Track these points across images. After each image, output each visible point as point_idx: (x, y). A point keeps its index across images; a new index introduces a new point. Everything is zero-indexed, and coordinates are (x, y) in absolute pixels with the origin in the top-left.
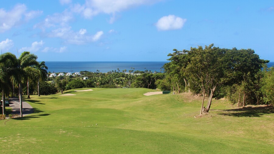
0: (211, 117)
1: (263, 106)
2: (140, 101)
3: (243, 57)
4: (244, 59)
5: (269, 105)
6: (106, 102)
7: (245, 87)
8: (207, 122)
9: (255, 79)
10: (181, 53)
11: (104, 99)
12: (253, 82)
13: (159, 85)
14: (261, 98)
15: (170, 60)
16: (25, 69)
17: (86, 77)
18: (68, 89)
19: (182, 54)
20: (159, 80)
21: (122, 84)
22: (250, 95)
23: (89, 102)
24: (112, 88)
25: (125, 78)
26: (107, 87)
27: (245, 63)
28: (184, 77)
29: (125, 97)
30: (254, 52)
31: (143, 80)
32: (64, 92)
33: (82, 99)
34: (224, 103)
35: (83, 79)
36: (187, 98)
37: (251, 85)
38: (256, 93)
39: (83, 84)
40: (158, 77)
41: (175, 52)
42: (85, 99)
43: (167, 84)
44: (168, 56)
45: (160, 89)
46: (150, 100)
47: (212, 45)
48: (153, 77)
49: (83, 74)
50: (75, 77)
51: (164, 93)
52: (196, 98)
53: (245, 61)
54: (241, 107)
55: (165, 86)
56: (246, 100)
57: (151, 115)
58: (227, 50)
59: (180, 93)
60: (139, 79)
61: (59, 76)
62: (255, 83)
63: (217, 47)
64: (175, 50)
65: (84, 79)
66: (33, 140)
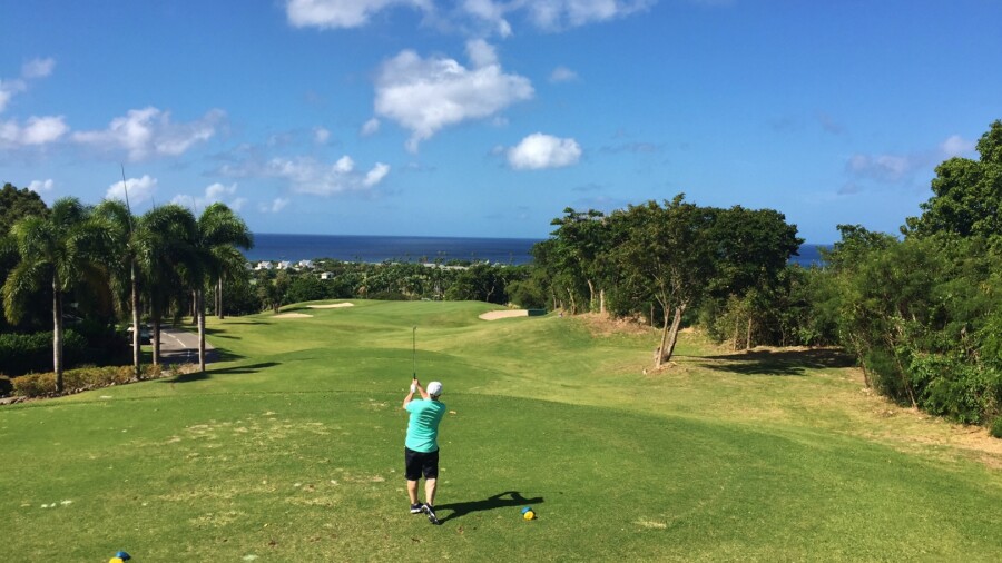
0: (686, 374)
1: (799, 349)
2: (482, 333)
3: (760, 228)
4: (763, 233)
5: (814, 348)
6: (392, 333)
7: (753, 303)
8: (679, 384)
9: (777, 283)
10: (584, 217)
11: (385, 326)
12: (773, 289)
13: (516, 295)
14: (794, 329)
15: (556, 233)
16: (215, 250)
17: (328, 273)
18: (286, 303)
19: (585, 220)
20: (514, 283)
21: (420, 291)
22: (764, 323)
23: (351, 333)
24: (396, 299)
25: (425, 277)
26: (382, 298)
27: (766, 243)
28: (589, 276)
29: (434, 322)
30: (784, 218)
31: (473, 281)
32: (280, 309)
33: (330, 326)
34: (695, 340)
35: (320, 277)
36: (598, 325)
37: (769, 297)
38: (780, 316)
39: (325, 289)
40: (511, 276)
41: (569, 214)
42: (338, 327)
43: (537, 292)
44: (553, 224)
45: (517, 304)
46: (506, 330)
47: (681, 197)
48: (499, 275)
49: (320, 265)
50: (301, 273)
51: (531, 314)
52: (621, 327)
53: (765, 239)
54: (744, 352)
55: (530, 296)
56: (755, 334)
57: (520, 366)
58: (718, 211)
59: (576, 313)
60: (464, 280)
61: (259, 268)
62: (776, 293)
63: (690, 202)
64: (569, 210)
65: (324, 276)
66: (318, 427)
